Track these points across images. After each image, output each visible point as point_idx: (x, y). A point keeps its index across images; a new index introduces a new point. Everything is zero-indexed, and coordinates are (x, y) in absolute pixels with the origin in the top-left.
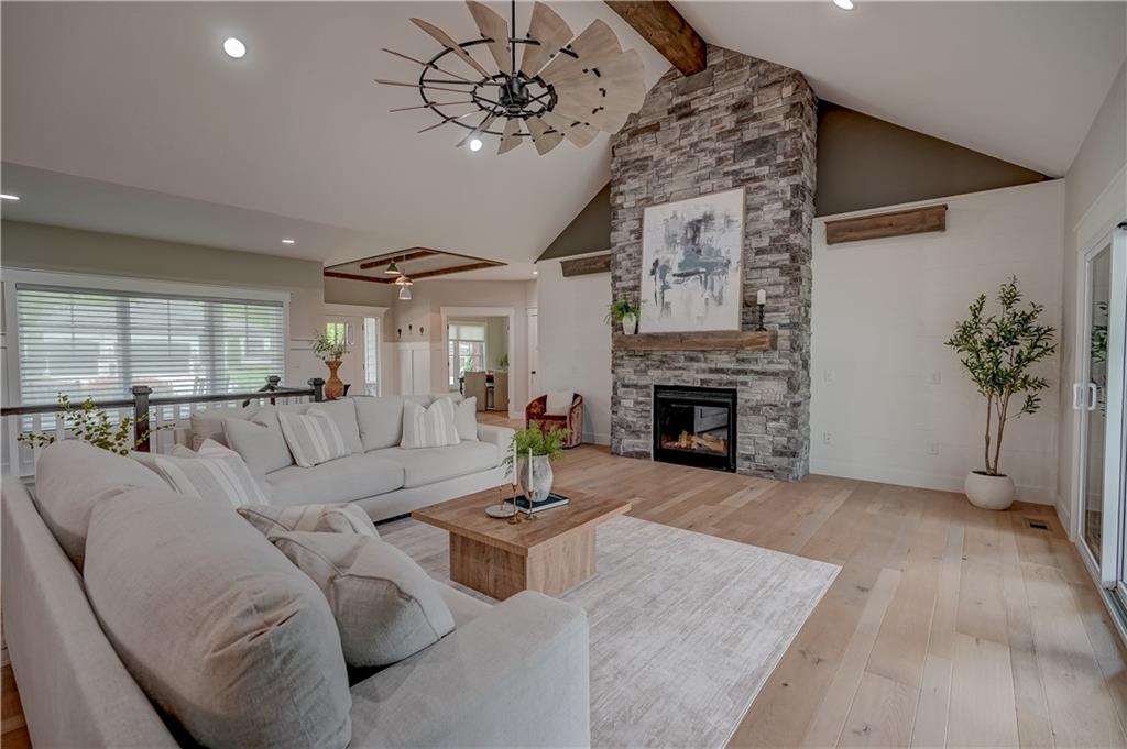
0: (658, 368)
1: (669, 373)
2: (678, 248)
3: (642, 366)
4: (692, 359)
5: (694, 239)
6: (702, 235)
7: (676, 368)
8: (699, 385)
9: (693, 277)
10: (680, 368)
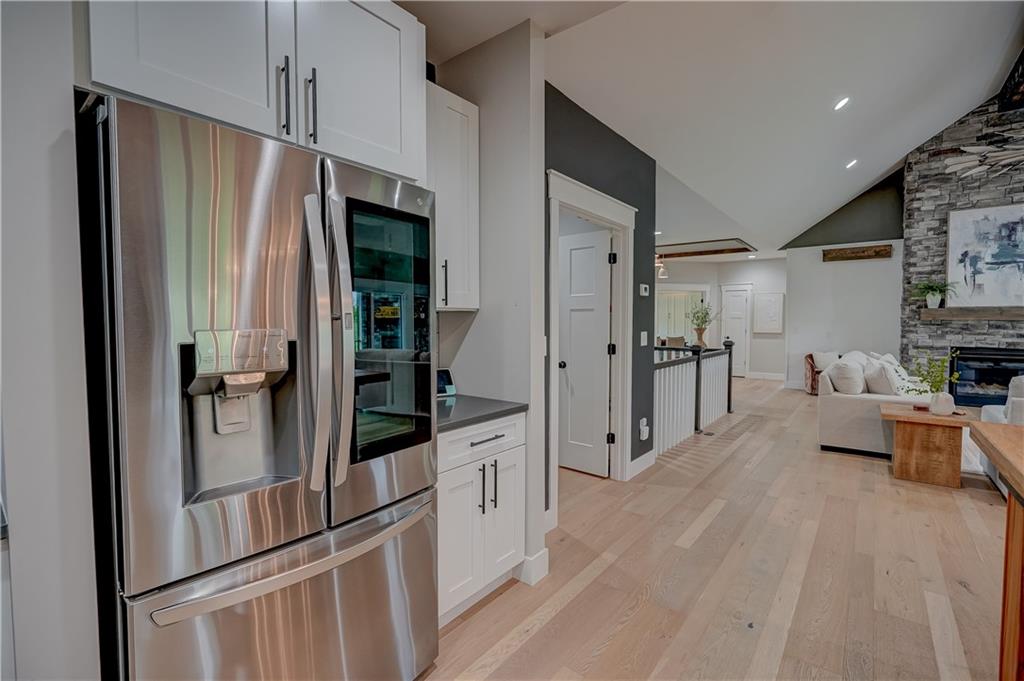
0: (959, 333)
1: (970, 338)
2: (991, 243)
3: (939, 332)
4: (998, 327)
5: (1009, 236)
6: (1019, 234)
7: (979, 334)
8: (1004, 347)
9: (1009, 266)
10: (984, 334)
